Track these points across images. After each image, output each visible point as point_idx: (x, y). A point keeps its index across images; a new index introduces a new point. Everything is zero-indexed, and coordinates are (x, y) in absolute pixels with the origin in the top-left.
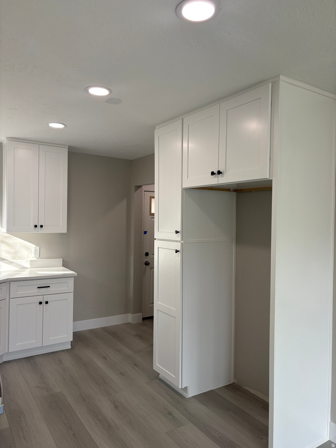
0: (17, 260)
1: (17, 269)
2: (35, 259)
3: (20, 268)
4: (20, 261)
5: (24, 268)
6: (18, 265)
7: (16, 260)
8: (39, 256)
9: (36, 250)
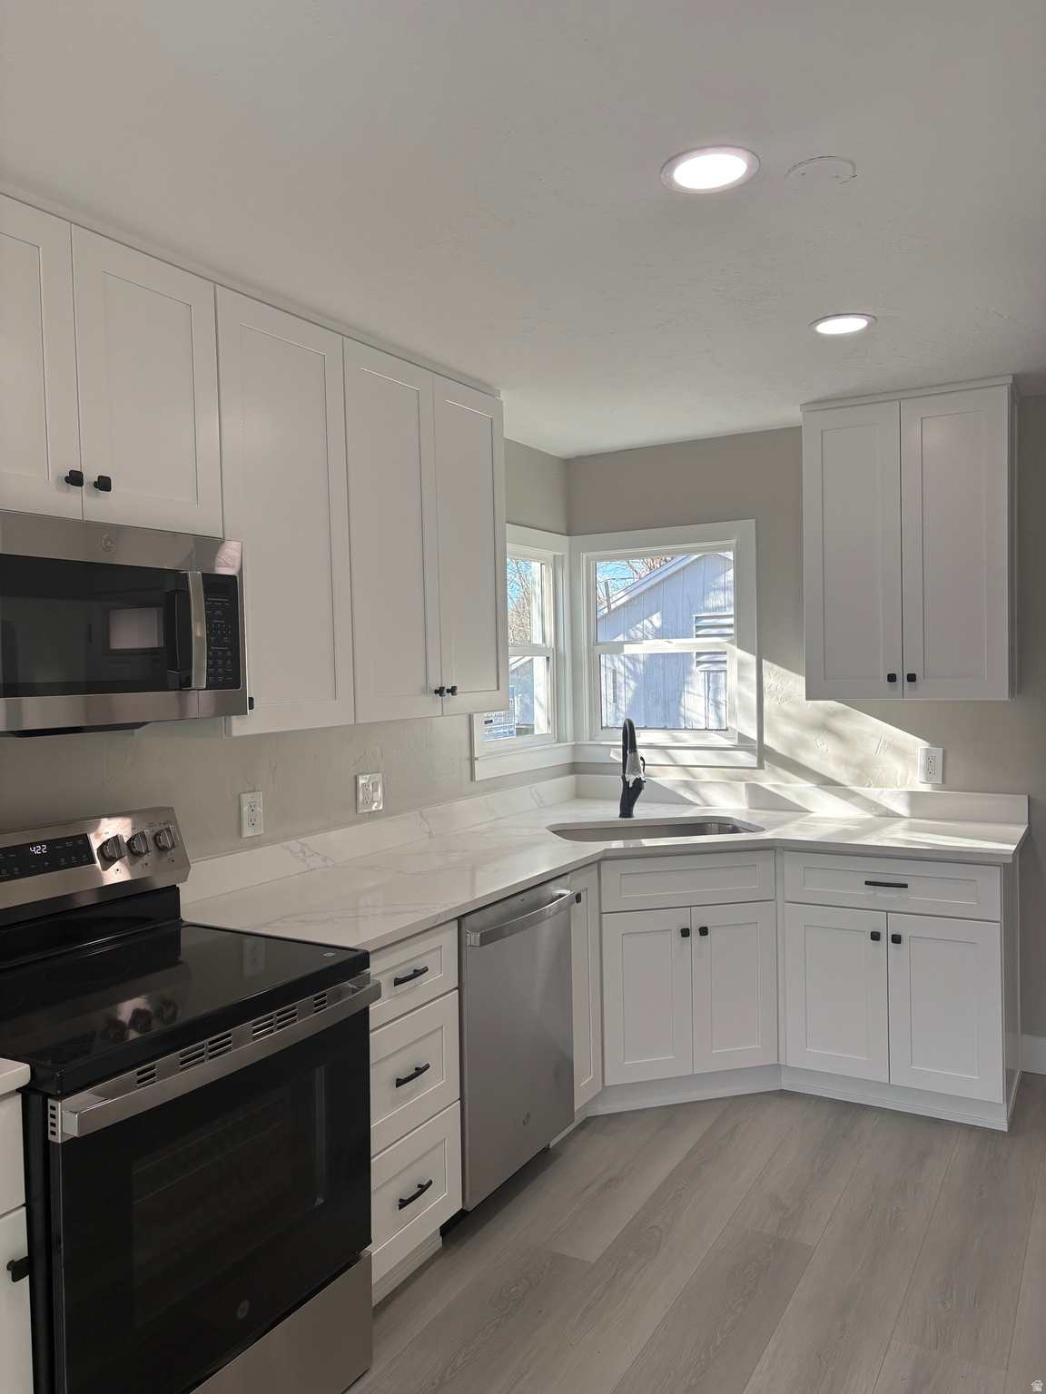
0: (872, 789)
1: (868, 816)
2: (925, 788)
3: (876, 813)
4: (878, 790)
5: (892, 815)
6: (871, 805)
7: (867, 789)
8: (944, 781)
9: (929, 760)
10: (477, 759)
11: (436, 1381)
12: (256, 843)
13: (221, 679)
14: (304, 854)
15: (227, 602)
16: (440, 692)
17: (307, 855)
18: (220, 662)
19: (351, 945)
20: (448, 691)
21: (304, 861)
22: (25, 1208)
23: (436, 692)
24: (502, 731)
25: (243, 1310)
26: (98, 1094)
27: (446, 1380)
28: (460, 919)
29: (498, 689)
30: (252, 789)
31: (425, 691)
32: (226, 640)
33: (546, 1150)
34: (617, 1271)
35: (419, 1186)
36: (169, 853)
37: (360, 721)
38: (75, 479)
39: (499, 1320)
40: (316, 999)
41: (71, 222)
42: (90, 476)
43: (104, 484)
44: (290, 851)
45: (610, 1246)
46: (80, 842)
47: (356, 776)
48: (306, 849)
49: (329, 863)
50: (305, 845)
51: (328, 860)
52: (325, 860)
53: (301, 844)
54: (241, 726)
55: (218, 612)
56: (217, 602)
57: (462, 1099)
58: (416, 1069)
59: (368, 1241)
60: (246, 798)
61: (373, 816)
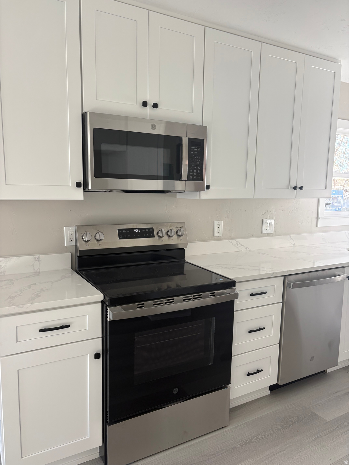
10: (320, 218)
11: (249, 440)
12: (219, 239)
13: (195, 177)
14: (238, 245)
15: (199, 149)
16: (295, 188)
17: (239, 246)
18: (195, 171)
19: (230, 277)
20: (299, 188)
21: (238, 248)
22: (101, 338)
23: (293, 188)
24: (335, 208)
25: (175, 391)
26: (123, 308)
27: (253, 441)
28: (285, 276)
29: (326, 189)
30: (219, 220)
31: (288, 187)
32: (198, 163)
33: (324, 372)
34: (337, 428)
35: (257, 370)
36: (181, 237)
37: (256, 197)
38: (145, 104)
39: (281, 428)
40: (210, 293)
41: (149, 10)
42: (151, 103)
43: (155, 106)
44: (232, 243)
45: (338, 417)
46: (151, 230)
47: (263, 220)
48: (238, 243)
49: (248, 249)
50: (238, 242)
51: (248, 248)
52: (246, 248)
53: (237, 241)
54: (205, 195)
55: (195, 153)
56: (195, 149)
57: (280, 344)
58: (259, 328)
59: (229, 383)
60: (216, 223)
61: (268, 235)
